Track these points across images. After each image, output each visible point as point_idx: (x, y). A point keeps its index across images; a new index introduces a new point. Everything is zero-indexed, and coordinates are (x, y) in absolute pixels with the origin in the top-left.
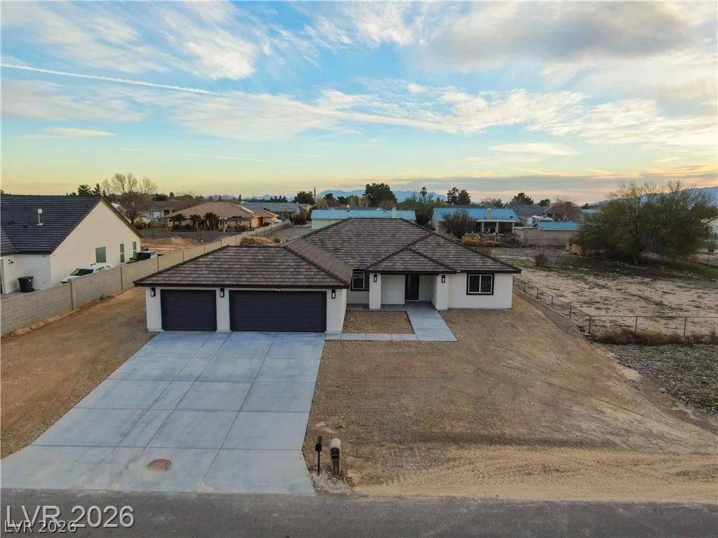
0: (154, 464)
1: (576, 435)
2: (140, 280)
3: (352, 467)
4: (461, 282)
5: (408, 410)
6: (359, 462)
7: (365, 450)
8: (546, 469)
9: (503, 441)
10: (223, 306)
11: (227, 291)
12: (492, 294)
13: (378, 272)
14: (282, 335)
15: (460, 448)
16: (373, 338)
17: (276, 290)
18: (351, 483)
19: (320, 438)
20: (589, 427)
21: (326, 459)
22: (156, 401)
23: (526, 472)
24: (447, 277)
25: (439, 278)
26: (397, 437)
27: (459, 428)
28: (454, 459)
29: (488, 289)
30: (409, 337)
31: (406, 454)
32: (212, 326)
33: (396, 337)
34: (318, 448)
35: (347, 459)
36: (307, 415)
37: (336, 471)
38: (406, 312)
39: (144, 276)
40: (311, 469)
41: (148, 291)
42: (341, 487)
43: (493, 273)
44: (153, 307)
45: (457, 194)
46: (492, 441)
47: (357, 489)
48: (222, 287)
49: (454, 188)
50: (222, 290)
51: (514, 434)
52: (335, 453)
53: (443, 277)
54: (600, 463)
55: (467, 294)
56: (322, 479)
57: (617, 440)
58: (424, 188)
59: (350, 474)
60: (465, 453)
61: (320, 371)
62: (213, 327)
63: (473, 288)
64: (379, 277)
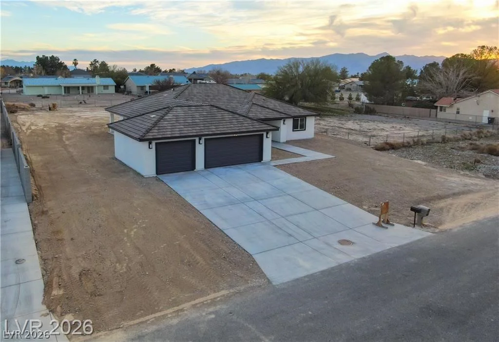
1: (457, 189)
4: (290, 122)
9: (442, 197)
10: (200, 150)
12: (305, 130)
17: (234, 135)
18: (433, 226)
22: (261, 215)
24: (286, 121)
25: (282, 122)
27: (422, 195)
29: (303, 127)
32: (192, 167)
43: (305, 117)
45: (98, 65)
46: (439, 198)
47: (440, 228)
48: (200, 137)
49: (95, 60)
50: (200, 139)
51: (442, 194)
53: (284, 121)
55: (293, 131)
58: (75, 60)
60: (439, 205)
63: (295, 127)
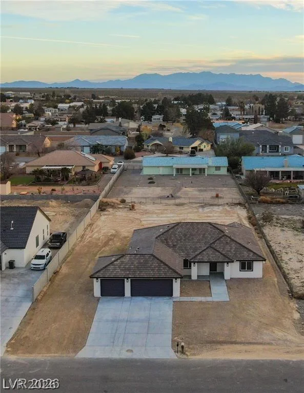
0: (128, 351)
1: (261, 341)
2: (92, 275)
3: (187, 351)
4: (236, 265)
5: (206, 333)
6: (189, 350)
7: (191, 346)
8: (246, 351)
9: (235, 343)
11: (129, 279)
12: (253, 271)
13: (195, 262)
14: (154, 298)
15: (221, 345)
16: (193, 300)
17: (151, 279)
18: (187, 356)
19: (178, 343)
20: (266, 338)
21: (180, 349)
22: (117, 330)
23: (240, 352)
24: (229, 264)
25: (226, 264)
26: (201, 342)
27: (222, 339)
28: (219, 349)
29: (250, 268)
30: (209, 299)
31: (204, 347)
33: (203, 299)
34: (178, 345)
35: (186, 349)
36: (171, 335)
37: (183, 352)
38: (209, 281)
39: (92, 274)
40: (175, 352)
41: (95, 280)
42: (185, 356)
43: (253, 261)
44: (97, 286)
46: (232, 343)
47: (189, 357)
50: (128, 279)
51: (240, 341)
52: (183, 347)
53: (228, 264)
54: (264, 349)
55: (240, 271)
56: (179, 354)
57: (273, 342)
59: (187, 353)
60: (223, 347)
61: (173, 317)
62: (123, 295)
63: (243, 268)
64: (196, 264)
